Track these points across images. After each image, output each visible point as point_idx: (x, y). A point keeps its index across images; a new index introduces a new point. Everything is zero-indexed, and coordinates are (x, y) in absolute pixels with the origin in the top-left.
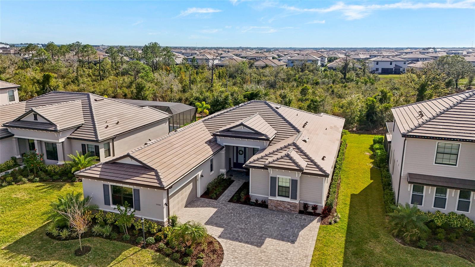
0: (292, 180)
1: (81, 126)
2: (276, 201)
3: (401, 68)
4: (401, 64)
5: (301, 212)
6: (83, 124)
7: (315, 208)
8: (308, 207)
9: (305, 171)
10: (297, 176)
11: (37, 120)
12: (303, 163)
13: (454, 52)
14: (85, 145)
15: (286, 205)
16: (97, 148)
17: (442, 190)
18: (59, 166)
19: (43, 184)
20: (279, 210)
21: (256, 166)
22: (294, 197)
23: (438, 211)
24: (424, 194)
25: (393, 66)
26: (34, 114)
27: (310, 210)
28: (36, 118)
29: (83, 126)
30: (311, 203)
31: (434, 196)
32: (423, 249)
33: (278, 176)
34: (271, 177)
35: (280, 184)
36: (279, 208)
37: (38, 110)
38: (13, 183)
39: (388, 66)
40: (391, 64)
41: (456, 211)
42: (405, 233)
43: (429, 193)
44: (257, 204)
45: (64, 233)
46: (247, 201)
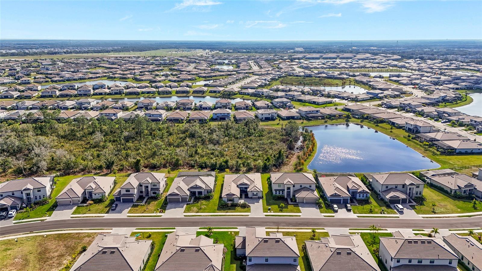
5: (258, 198)
7: (260, 197)
10: (257, 192)
12: (258, 190)
14: (208, 191)
15: (256, 197)
17: (279, 191)
25: (270, 116)
34: (252, 193)
35: (254, 194)
36: (254, 198)
37: (196, 184)
42: (275, 199)
43: (278, 192)
44: (250, 198)
45: (224, 207)
46: (248, 198)
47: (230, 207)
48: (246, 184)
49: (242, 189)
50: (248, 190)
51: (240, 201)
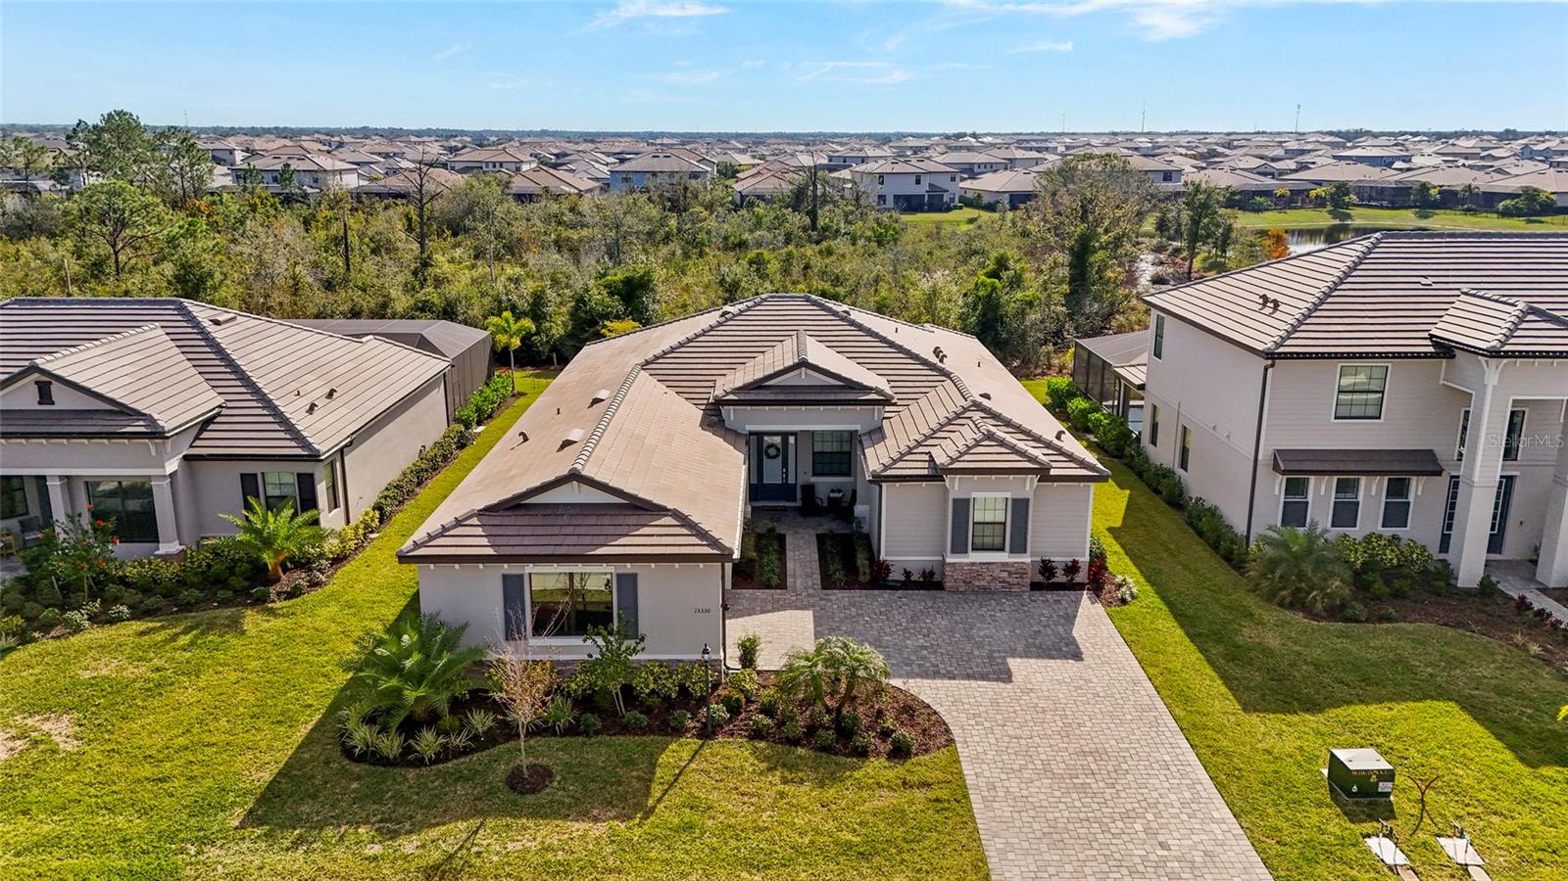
0: (1015, 501)
1: (219, 415)
2: (967, 564)
3: (945, 194)
4: (943, 183)
5: (1035, 586)
6: (220, 406)
7: (1072, 568)
8: (1053, 568)
9: (1053, 472)
10: (1029, 486)
11: (53, 403)
13: (1034, 144)
14: (255, 475)
15: (997, 573)
16: (307, 483)
17: (1348, 482)
18: (166, 558)
19: (159, 624)
20: (981, 589)
21: (905, 476)
22: (1019, 546)
23: (1346, 536)
24: (1310, 498)
25: (923, 189)
26: (37, 383)
27: (1060, 577)
28: (45, 395)
29: (225, 411)
30: (1060, 559)
31: (1333, 500)
32: (1361, 622)
33: (974, 495)
34: (955, 501)
35: (979, 516)
36: (977, 583)
37: (55, 364)
38: (36, 635)
39: (910, 188)
40: (918, 182)
41: (1380, 529)
42: (1309, 593)
43: (1321, 494)
44: (908, 584)
45: (428, 741)
46: (879, 578)
47: (524, 755)
48: (846, 393)
49: (773, 474)
50: (875, 459)
51: (738, 629)
